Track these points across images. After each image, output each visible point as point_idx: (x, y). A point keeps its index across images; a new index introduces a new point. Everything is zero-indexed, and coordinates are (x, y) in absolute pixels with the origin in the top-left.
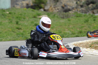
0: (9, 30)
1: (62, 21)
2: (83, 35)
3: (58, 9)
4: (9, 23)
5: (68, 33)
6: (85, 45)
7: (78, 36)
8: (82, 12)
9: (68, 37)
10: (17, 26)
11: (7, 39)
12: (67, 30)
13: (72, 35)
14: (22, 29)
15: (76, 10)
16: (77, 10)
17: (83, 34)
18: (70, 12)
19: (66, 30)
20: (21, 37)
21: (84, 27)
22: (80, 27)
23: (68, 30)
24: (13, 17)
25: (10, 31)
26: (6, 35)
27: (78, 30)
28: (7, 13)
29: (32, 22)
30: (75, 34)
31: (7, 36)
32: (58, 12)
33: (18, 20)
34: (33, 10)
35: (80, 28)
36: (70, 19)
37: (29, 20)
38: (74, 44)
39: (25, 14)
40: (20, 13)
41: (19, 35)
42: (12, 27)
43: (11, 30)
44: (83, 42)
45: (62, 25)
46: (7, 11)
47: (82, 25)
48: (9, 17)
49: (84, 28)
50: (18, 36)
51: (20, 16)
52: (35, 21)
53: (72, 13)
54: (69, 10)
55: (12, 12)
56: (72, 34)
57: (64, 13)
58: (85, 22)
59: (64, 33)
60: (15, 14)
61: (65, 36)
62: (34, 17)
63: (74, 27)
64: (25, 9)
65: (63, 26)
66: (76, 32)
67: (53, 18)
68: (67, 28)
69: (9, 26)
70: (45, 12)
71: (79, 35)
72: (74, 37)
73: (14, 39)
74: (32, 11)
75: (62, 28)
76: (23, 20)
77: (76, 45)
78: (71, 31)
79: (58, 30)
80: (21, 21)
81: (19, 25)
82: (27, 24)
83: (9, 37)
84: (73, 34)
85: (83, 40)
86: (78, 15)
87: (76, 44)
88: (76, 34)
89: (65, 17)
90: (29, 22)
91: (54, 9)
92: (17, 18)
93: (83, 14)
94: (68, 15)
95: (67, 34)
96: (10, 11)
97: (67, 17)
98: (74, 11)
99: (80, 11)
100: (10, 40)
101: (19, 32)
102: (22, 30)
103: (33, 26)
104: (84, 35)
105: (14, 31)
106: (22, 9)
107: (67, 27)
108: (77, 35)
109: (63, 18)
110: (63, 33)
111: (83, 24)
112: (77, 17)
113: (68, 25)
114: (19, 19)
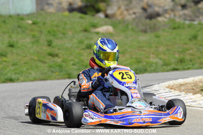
0: (32, 59)
1: (143, 38)
2: (186, 67)
3: (134, 13)
4: (33, 43)
5: (156, 64)
6: (191, 88)
7: (177, 70)
8: (185, 19)
9: (155, 71)
10: (49, 50)
11: (28, 77)
12: (153, 58)
13: (164, 67)
14: (60, 55)
15: (172, 15)
16: (175, 15)
17: (186, 65)
18: (160, 19)
19: (151, 56)
20: (57, 73)
21: (188, 50)
22: (181, 50)
23: (155, 56)
24: (41, 32)
25: (35, 60)
26: (28, 69)
27: (177, 56)
28: (28, 23)
29: (81, 42)
30: (170, 65)
31: (28, 71)
32: (134, 19)
33: (52, 38)
34: (83, 15)
35: (181, 52)
36: (160, 33)
37: (74, 37)
38: (167, 86)
39: (66, 24)
40: (55, 23)
41: (53, 69)
42: (38, 53)
43: (36, 58)
44: (186, 82)
45: (142, 47)
46: (29, 19)
47: (185, 46)
48: (32, 30)
49: (188, 52)
50: (52, 71)
51: (55, 29)
52: (87, 38)
53: (164, 21)
54: (158, 15)
55: (39, 20)
56: (164, 65)
57: (148, 21)
58: (190, 40)
59: (147, 63)
60: (44, 24)
61: (149, 69)
62: (86, 31)
63: (168, 50)
64: (67, 13)
65: (145, 49)
66: (173, 60)
67: (124, 31)
68: (153, 54)
69: (32, 51)
70: (107, 20)
71: (178, 67)
72: (168, 71)
73: (43, 77)
74: (81, 18)
75: (144, 53)
76: (61, 38)
77: (171, 89)
78: (161, 59)
79: (134, 56)
80: (57, 39)
81: (53, 47)
82: (70, 46)
83: (32, 72)
84: (166, 64)
85: (187, 78)
86: (176, 26)
87: (173, 86)
88: (173, 66)
89: (149, 30)
90: (75, 41)
91: (125, 13)
92: (49, 32)
93: (187, 22)
94: (155, 25)
95: (154, 65)
96: (34, 19)
97: (154, 29)
98: (167, 16)
99: (180, 16)
100: (35, 79)
101: (54, 61)
102: (59, 58)
103: (83, 49)
104: (189, 66)
105: (42, 59)
106: (60, 14)
107: (152, 50)
108: (175, 67)
109: (145, 31)
110: (145, 63)
111: (186, 44)
112: (175, 28)
113: (156, 47)
114: (54, 35)
